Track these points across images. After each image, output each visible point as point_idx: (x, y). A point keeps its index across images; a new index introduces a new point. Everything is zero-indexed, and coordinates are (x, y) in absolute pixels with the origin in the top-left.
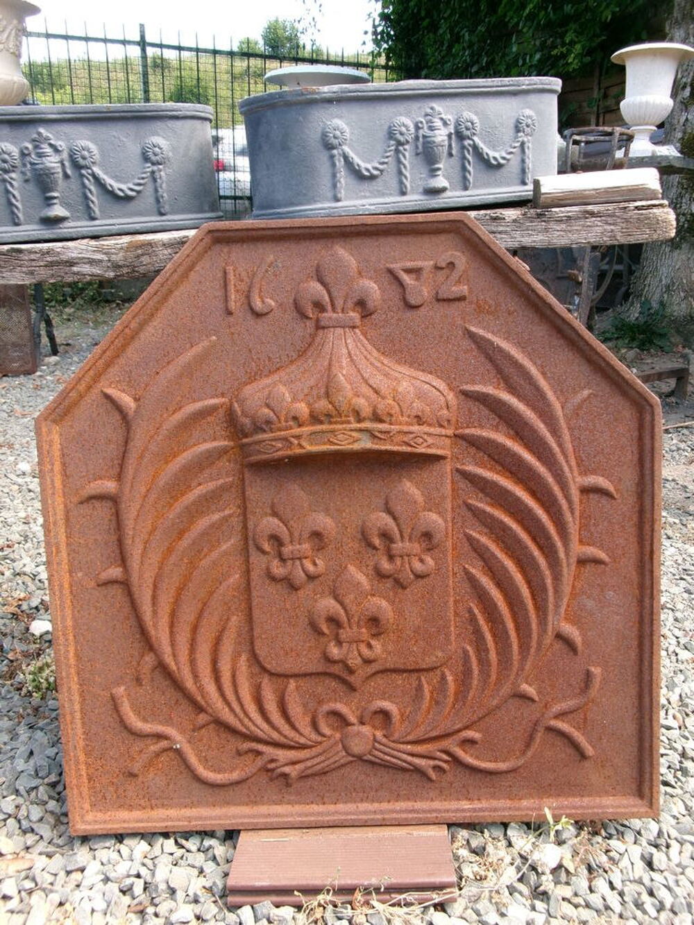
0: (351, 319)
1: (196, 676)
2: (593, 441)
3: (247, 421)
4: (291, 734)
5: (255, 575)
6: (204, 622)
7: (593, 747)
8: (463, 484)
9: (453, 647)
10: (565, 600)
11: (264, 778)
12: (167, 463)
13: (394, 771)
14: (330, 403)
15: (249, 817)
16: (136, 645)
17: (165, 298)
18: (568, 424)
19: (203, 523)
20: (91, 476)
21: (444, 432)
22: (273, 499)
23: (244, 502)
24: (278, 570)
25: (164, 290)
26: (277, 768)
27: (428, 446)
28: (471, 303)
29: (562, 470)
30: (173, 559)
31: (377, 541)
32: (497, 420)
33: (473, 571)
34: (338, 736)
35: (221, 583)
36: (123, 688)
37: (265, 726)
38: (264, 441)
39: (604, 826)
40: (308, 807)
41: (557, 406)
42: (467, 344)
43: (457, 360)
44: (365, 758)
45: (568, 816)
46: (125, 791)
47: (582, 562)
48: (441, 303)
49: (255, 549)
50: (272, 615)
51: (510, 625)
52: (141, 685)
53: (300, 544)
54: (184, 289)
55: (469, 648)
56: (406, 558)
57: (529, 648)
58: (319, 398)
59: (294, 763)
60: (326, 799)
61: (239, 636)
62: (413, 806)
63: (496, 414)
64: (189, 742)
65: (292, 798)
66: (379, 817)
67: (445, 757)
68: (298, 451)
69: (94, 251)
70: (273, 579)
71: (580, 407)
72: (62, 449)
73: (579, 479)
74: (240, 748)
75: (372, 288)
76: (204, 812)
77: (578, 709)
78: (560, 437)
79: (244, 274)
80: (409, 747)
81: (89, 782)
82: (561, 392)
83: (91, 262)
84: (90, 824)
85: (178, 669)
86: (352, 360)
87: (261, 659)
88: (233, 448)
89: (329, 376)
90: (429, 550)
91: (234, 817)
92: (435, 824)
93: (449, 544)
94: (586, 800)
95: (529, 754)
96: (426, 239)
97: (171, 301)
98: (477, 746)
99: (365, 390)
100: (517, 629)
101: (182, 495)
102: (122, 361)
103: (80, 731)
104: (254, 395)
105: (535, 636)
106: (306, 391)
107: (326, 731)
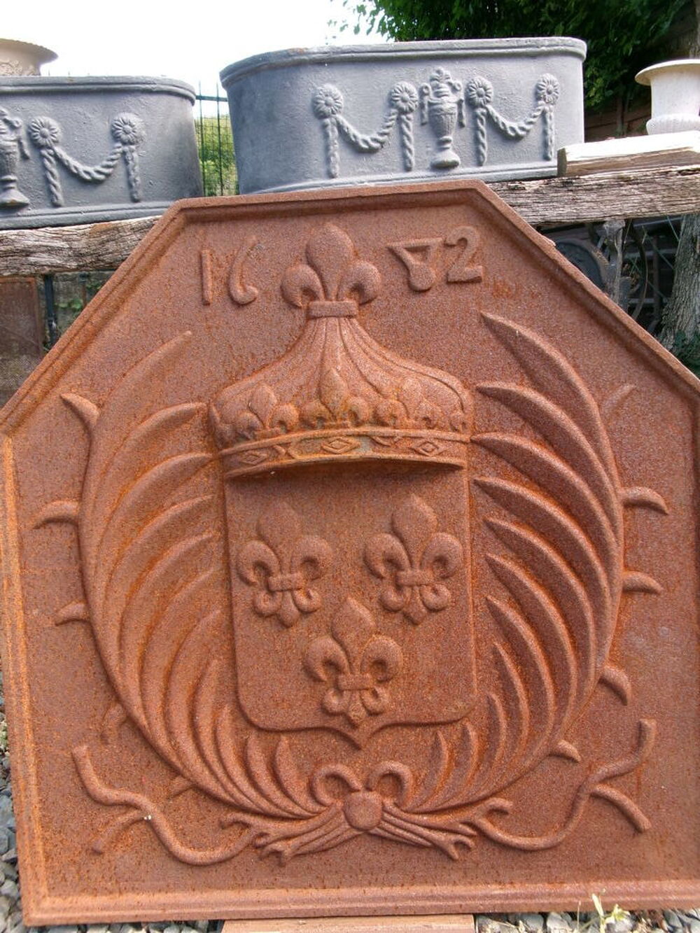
0: (347, 307)
1: (170, 733)
2: (637, 445)
3: (227, 428)
4: (285, 802)
5: (238, 611)
6: (179, 667)
7: (649, 818)
8: (482, 499)
9: (475, 696)
10: (610, 638)
11: (251, 857)
12: (135, 479)
13: (407, 848)
14: (323, 404)
15: (235, 904)
16: (101, 695)
17: (132, 288)
18: (606, 425)
19: (178, 549)
20: (48, 496)
21: (458, 437)
22: (258, 521)
23: (226, 524)
24: (266, 604)
25: (131, 278)
26: (268, 844)
27: (440, 454)
28: (487, 285)
29: (601, 481)
30: (142, 592)
31: (382, 569)
32: (522, 423)
33: (497, 603)
34: (339, 804)
35: (199, 620)
36: (85, 747)
37: (252, 793)
38: (247, 451)
39: (667, 917)
40: (305, 891)
41: (593, 404)
42: (483, 333)
43: (472, 352)
44: (372, 831)
45: (621, 905)
46: (88, 871)
47: (629, 591)
48: (452, 286)
49: (238, 580)
50: (259, 658)
51: (544, 669)
52: (107, 743)
53: (291, 572)
54: (154, 276)
55: (494, 696)
56: (417, 589)
57: (567, 695)
58: (310, 398)
59: (288, 838)
60: (327, 882)
61: (221, 683)
62: (431, 891)
63: (520, 415)
64: (164, 812)
65: (286, 881)
66: (390, 904)
67: (469, 830)
68: (286, 461)
69: (53, 238)
70: (260, 615)
71: (620, 405)
72: (16, 466)
73: (622, 491)
74: (223, 820)
75: (372, 272)
76: (181, 897)
77: (629, 772)
78: (597, 441)
79: (222, 258)
80: (425, 818)
81: (47, 861)
82: (596, 388)
83: (50, 250)
84: (46, 912)
85: (149, 724)
86: (348, 354)
87: (247, 711)
88: (211, 461)
89: (321, 373)
90: (444, 578)
91: (217, 904)
92: (458, 914)
93: (468, 571)
94: (643, 884)
95: (572, 826)
96: (433, 212)
97: (139, 291)
98: (508, 817)
99: (364, 388)
100: (552, 673)
101: (153, 517)
102: (83, 362)
103: (35, 800)
104: (235, 398)
105: (574, 681)
106: (295, 391)
107: (326, 799)
